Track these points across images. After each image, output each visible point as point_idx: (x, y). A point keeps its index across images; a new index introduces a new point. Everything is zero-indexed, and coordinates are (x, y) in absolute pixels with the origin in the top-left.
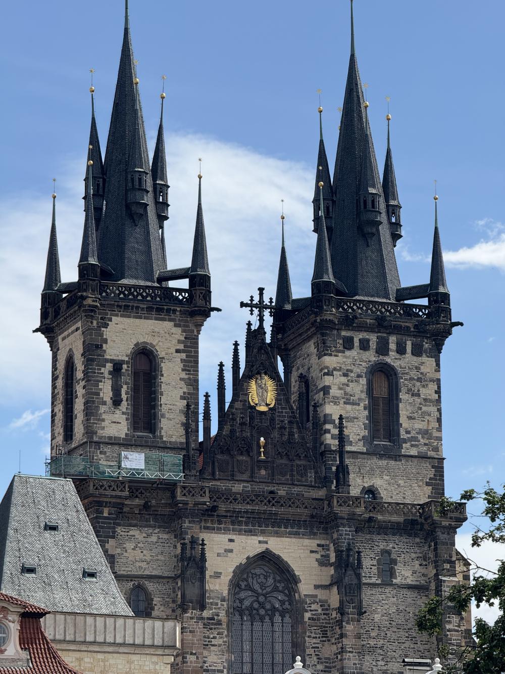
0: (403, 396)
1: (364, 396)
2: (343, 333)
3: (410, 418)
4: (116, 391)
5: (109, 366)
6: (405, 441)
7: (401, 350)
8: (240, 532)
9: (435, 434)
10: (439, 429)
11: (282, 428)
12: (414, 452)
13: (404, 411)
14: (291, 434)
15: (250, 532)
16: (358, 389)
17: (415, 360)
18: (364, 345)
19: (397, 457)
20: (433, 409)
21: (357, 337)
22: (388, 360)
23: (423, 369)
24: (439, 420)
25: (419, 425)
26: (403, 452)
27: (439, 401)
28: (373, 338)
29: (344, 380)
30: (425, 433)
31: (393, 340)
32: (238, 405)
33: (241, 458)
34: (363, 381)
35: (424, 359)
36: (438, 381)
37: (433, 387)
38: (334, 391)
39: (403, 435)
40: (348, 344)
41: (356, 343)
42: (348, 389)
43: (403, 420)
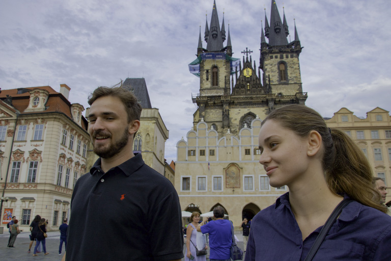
0: (288, 68)
1: (277, 70)
2: (270, 55)
3: (291, 74)
4: (207, 76)
5: (206, 71)
6: (290, 80)
7: (287, 57)
8: (242, 108)
9: (299, 77)
10: (300, 76)
11: (254, 80)
12: (293, 82)
13: (289, 72)
14: (256, 82)
15: (245, 108)
16: (275, 68)
17: (292, 59)
18: (276, 57)
19: (288, 84)
20: (298, 71)
21: (274, 55)
22: (283, 60)
23: (294, 61)
24: (300, 73)
25: (294, 75)
26: (290, 83)
27: (299, 69)
28: (279, 55)
29: (271, 66)
30: (296, 77)
31: (284, 55)
32: (241, 76)
33: (242, 89)
34: (277, 66)
35: (294, 58)
36: (299, 64)
37: (297, 65)
38: (268, 70)
39: (289, 78)
40: (272, 57)
41: (274, 57)
42: (272, 69)
43: (289, 74)
